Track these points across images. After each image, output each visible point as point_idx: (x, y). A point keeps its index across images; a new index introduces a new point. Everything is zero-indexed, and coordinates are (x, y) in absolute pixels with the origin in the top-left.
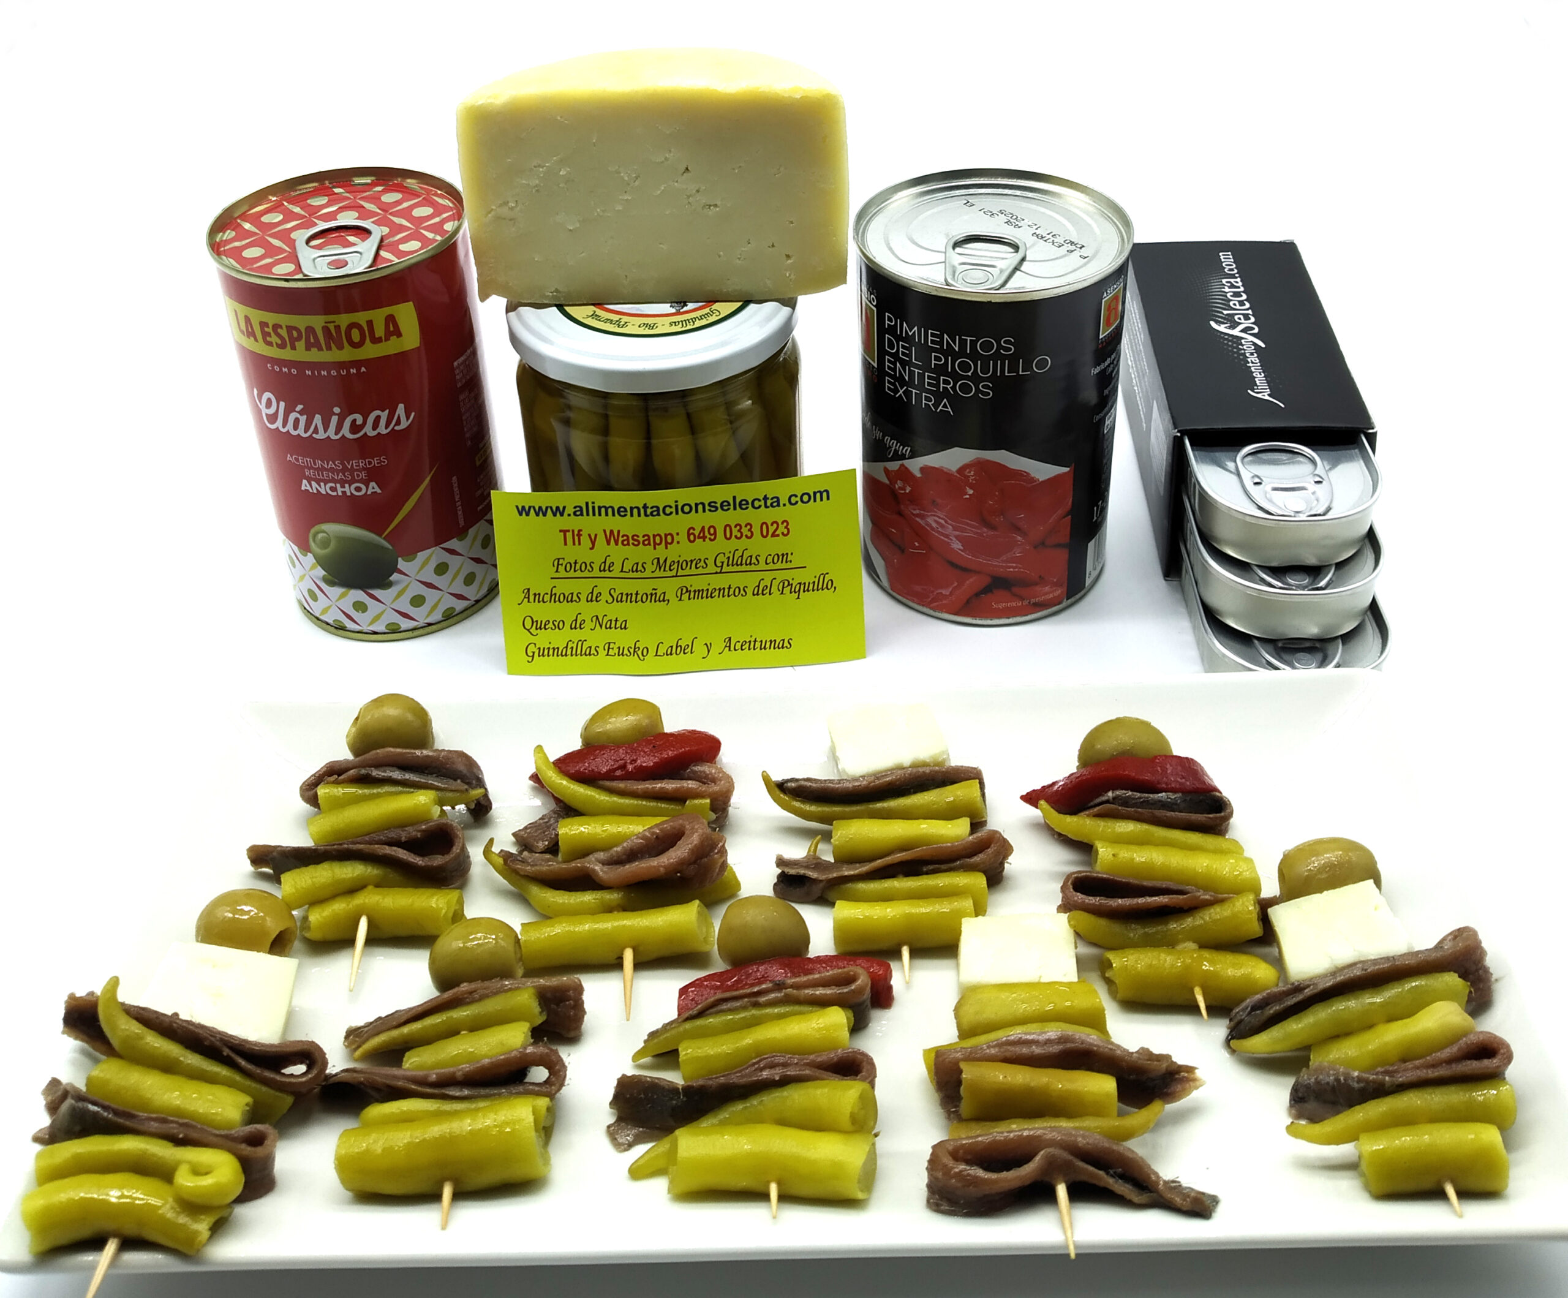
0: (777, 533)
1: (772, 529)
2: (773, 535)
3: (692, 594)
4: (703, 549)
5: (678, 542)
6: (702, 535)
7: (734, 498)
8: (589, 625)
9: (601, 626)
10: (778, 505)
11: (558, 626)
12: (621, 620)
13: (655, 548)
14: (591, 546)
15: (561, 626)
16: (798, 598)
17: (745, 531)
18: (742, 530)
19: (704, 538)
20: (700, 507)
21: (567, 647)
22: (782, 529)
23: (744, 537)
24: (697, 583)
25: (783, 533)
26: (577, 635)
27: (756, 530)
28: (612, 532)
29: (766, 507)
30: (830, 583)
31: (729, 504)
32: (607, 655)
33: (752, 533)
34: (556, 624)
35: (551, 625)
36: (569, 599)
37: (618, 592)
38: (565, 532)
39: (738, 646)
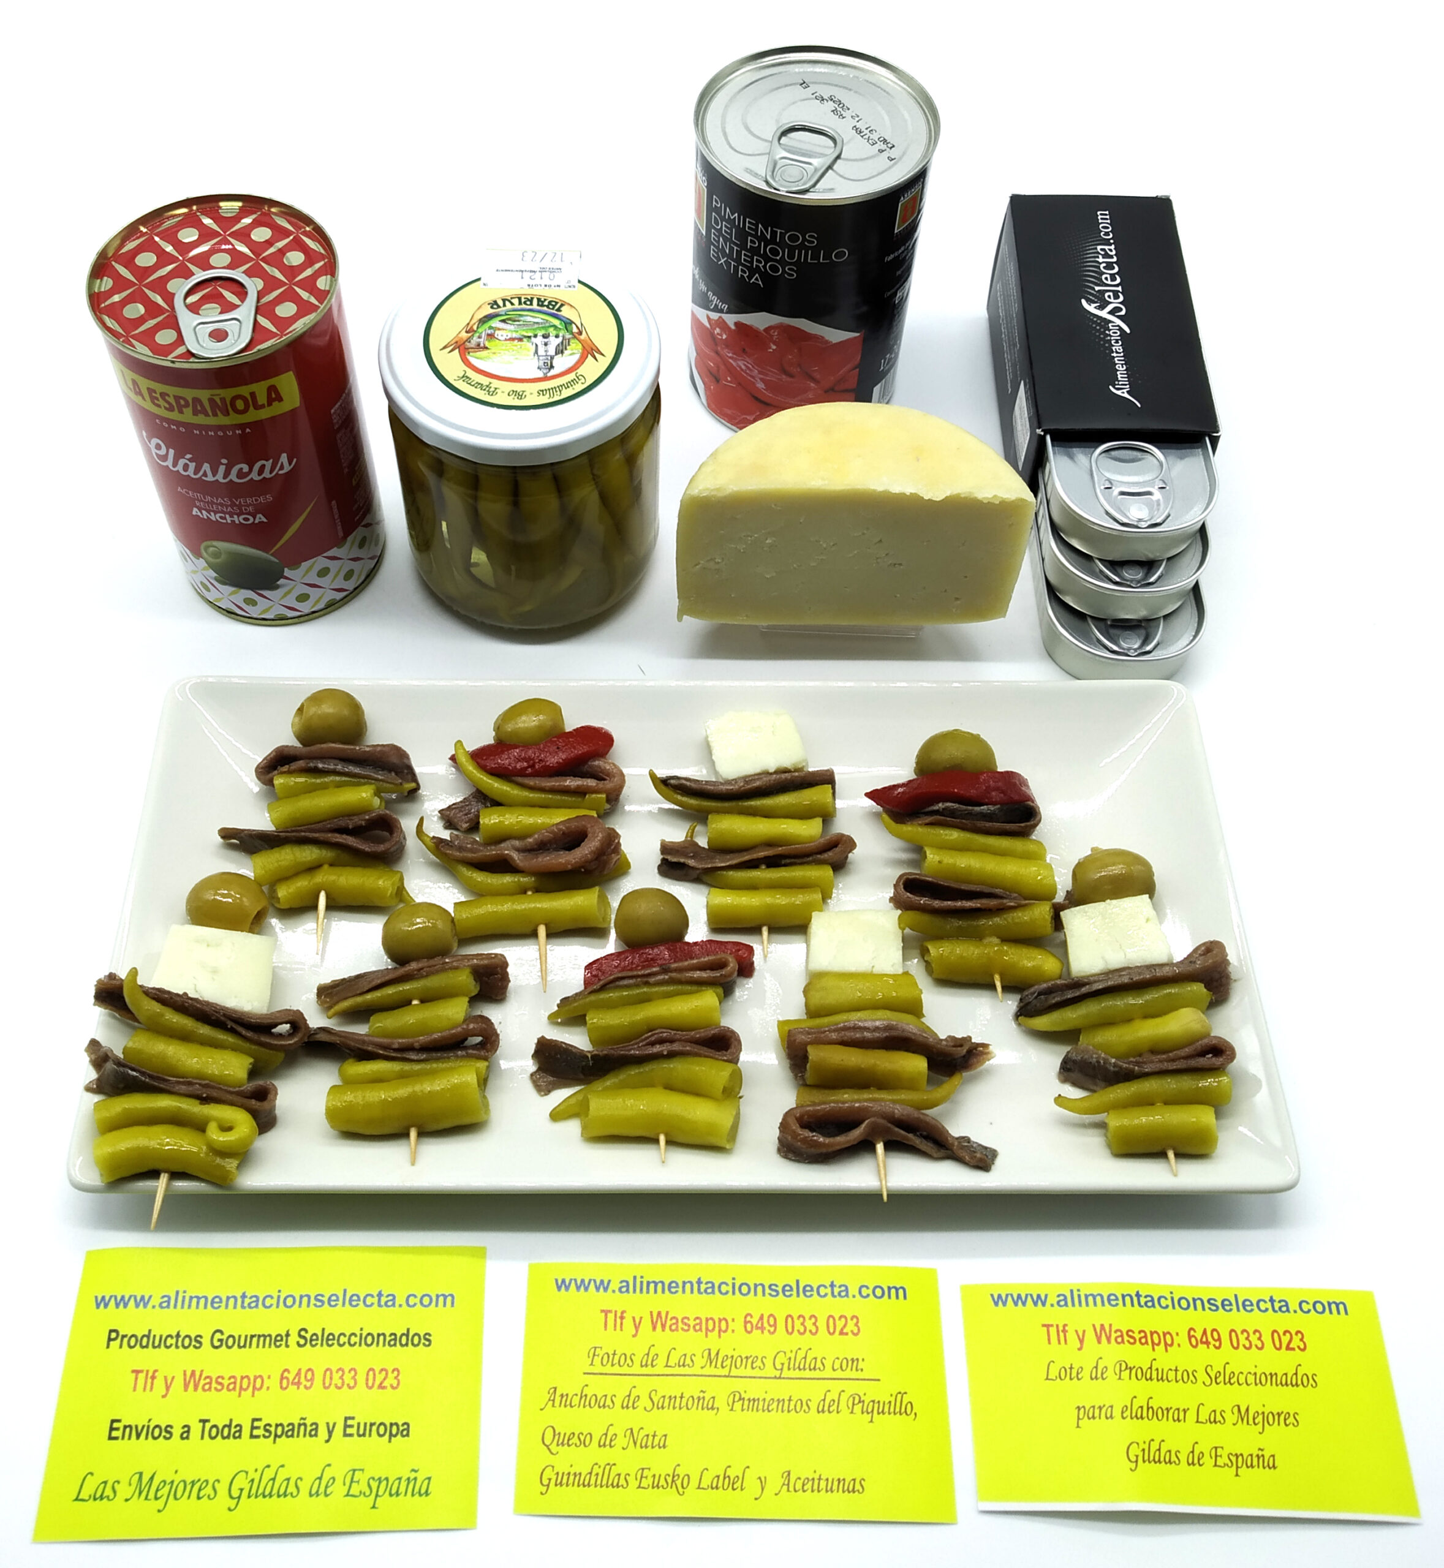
0: (845, 1331)
1: (840, 1324)
2: (842, 1333)
3: (746, 1403)
4: (760, 1344)
5: (733, 1331)
6: (760, 1325)
7: (798, 1282)
8: (621, 1441)
9: (635, 1443)
10: (847, 1295)
11: (584, 1440)
12: (659, 1434)
13: (706, 1336)
14: (634, 1332)
15: (587, 1443)
16: (871, 1421)
17: (809, 1324)
18: (806, 1324)
19: (762, 1329)
20: (760, 1289)
21: (591, 1473)
22: (851, 1327)
23: (808, 1332)
24: (753, 1389)
25: (852, 1332)
26: (604, 1456)
27: (822, 1324)
28: (659, 1313)
29: (833, 1296)
30: (909, 1406)
31: (792, 1289)
32: (639, 1487)
33: (817, 1328)
34: (582, 1438)
35: (575, 1440)
36: (601, 1404)
37: (660, 1394)
38: (606, 1312)
39: (799, 1486)
